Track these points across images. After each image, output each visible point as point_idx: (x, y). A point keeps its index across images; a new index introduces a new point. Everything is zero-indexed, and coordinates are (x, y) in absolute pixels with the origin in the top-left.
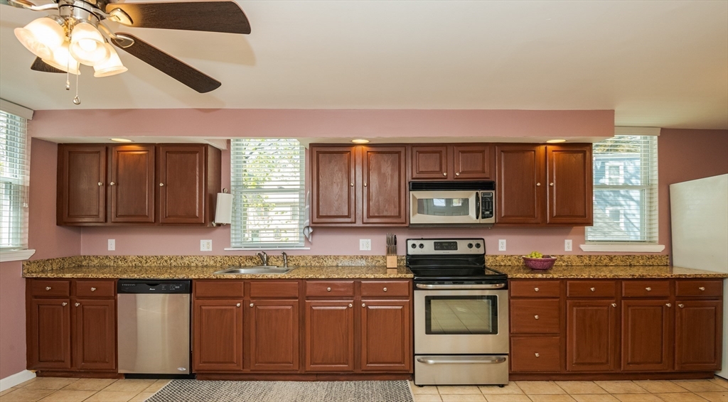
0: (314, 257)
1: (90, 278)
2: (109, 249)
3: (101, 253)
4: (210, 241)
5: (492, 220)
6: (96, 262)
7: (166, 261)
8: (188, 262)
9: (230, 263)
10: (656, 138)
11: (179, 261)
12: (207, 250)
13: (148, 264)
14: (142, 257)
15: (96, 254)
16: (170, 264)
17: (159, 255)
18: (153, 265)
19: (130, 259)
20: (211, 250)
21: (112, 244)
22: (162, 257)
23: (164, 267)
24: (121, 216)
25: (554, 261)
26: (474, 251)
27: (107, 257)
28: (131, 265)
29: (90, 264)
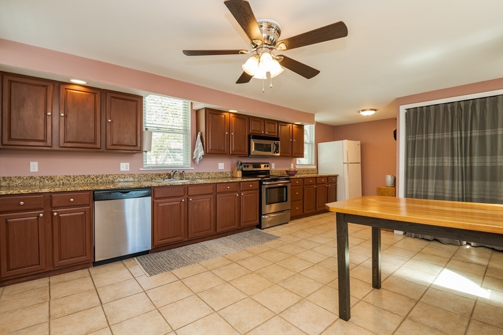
0: (197, 173)
1: (69, 191)
2: (32, 170)
3: (25, 175)
4: (128, 164)
5: (278, 154)
6: (18, 182)
7: (93, 179)
8: (112, 179)
9: (144, 179)
10: (314, 125)
11: (104, 178)
12: (126, 170)
13: (76, 182)
14: (70, 177)
15: (18, 175)
16: (97, 181)
17: (86, 174)
18: (81, 182)
19: (58, 178)
20: (128, 170)
21: (34, 166)
22: (89, 176)
23: (91, 183)
24: (68, 142)
25: (297, 171)
26: (266, 169)
27: (31, 177)
28: (58, 183)
29: (11, 185)
